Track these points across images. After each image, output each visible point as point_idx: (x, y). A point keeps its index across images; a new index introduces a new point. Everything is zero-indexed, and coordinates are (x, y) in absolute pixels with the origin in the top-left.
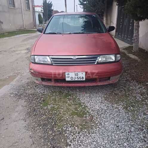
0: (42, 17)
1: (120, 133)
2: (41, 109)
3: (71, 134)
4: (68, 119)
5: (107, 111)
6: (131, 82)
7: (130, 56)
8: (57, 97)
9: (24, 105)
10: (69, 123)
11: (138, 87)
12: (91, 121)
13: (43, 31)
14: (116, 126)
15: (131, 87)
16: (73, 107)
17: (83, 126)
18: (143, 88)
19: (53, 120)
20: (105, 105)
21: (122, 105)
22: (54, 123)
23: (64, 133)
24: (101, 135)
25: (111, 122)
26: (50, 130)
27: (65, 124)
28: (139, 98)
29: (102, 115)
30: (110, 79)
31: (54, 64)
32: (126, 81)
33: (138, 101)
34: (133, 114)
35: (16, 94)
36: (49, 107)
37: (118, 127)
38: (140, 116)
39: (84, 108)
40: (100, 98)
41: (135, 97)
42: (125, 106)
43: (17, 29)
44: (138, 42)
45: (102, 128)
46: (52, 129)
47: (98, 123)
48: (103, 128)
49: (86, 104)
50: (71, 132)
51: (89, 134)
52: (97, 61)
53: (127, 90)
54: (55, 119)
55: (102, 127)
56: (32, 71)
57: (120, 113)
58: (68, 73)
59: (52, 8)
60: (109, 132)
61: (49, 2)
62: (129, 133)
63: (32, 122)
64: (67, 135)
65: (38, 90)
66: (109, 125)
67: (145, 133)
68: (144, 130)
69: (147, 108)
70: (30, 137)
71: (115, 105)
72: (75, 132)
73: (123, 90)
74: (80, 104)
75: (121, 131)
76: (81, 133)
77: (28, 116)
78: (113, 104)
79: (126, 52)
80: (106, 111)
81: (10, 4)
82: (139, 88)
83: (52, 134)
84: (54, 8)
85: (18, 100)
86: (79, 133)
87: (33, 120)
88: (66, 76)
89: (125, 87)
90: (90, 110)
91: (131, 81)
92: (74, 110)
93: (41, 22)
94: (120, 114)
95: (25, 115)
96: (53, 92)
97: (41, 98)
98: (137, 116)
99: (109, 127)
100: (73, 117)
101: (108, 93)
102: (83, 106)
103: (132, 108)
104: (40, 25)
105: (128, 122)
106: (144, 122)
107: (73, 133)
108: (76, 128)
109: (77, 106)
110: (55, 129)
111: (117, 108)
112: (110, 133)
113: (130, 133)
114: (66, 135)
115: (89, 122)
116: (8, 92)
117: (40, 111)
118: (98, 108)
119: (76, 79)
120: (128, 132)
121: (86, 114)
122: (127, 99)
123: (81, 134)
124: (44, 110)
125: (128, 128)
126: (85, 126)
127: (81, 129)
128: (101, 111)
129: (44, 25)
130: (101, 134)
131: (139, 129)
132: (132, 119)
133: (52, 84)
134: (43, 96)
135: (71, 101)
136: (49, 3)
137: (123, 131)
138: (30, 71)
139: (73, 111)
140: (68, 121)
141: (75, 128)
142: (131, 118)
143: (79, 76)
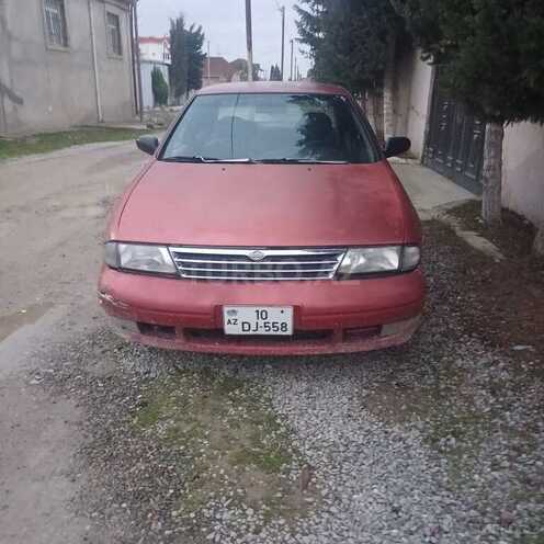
0: (166, 79)
1: (402, 534)
2: (133, 435)
3: (228, 536)
4: (222, 477)
5: (365, 451)
6: (462, 340)
7: (470, 241)
8: (191, 391)
9: (75, 420)
10: (224, 492)
11: (483, 361)
12: (305, 487)
13: (158, 150)
14: (389, 509)
15: (459, 362)
16: (246, 430)
17: (274, 504)
18: (502, 364)
19: (170, 479)
20: (360, 428)
21: (421, 426)
22: (171, 491)
23: (204, 529)
24: (334, 539)
25: (376, 491)
26: (157, 517)
27: (212, 494)
28: (483, 402)
29: (346, 466)
30: (383, 334)
31: (184, 276)
32: (444, 335)
33: (478, 414)
34: (455, 465)
35: (49, 377)
36: (161, 430)
37: (396, 511)
38: (480, 474)
39: (285, 436)
40: (345, 400)
41: (469, 400)
42: (431, 431)
43: (74, 122)
44: (497, 188)
45: (339, 516)
46: (163, 514)
47: (327, 496)
48: (343, 516)
49: (292, 422)
50: (230, 527)
51: (293, 536)
52: (335, 268)
53: (443, 372)
54: (178, 476)
55: (340, 511)
56: (108, 297)
57: (409, 457)
58: (231, 309)
59: (204, 49)
60: (362, 531)
61: (192, 28)
62: (433, 535)
63: (97, 486)
64: (214, 539)
65: (127, 363)
66: (368, 502)
67: (491, 538)
68: (489, 527)
69: (505, 442)
70: (85, 539)
71: (396, 429)
72: (244, 527)
73: (430, 372)
74: (271, 420)
75: (407, 525)
76: (264, 530)
77: (82, 462)
78: (388, 423)
79: (455, 222)
80: (362, 452)
81: (51, 34)
82: (487, 365)
83: (161, 532)
84: (209, 49)
85: (53, 399)
86: (256, 532)
87: (98, 478)
88: (226, 317)
89: (438, 358)
90: (304, 445)
91: (461, 336)
92: (247, 443)
93: (160, 97)
94: (410, 461)
95: (75, 455)
96: (179, 371)
97: (135, 394)
98: (469, 471)
99: (367, 512)
100: (244, 470)
101: (376, 382)
102: (283, 430)
103: (453, 440)
104: (158, 109)
105: (434, 493)
106: (491, 497)
107: (238, 530)
108: (250, 512)
109: (260, 427)
110: (174, 513)
111: (400, 439)
112: (365, 534)
113: (437, 536)
114: (210, 536)
115: (298, 491)
116: (21, 366)
117: (126, 443)
118: (333, 437)
119: (262, 331)
120: (428, 533)
121: (288, 459)
122: (440, 405)
123: (263, 535)
124: (142, 438)
125: (432, 518)
126: (283, 504)
127: (268, 517)
128: (342, 449)
129: (172, 110)
130: (335, 536)
131: (470, 522)
132: (448, 482)
133: (176, 344)
134: (144, 387)
135: (240, 408)
136: (194, 30)
137: (414, 529)
138: (101, 298)
139: (242, 446)
140: (222, 485)
141: (244, 510)
142: (445, 479)
143: (270, 320)
